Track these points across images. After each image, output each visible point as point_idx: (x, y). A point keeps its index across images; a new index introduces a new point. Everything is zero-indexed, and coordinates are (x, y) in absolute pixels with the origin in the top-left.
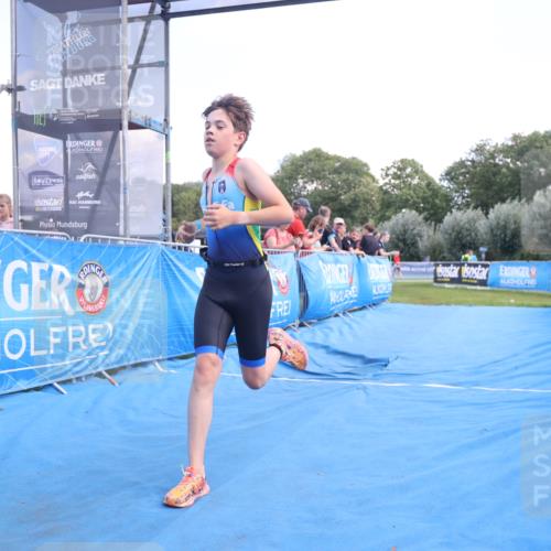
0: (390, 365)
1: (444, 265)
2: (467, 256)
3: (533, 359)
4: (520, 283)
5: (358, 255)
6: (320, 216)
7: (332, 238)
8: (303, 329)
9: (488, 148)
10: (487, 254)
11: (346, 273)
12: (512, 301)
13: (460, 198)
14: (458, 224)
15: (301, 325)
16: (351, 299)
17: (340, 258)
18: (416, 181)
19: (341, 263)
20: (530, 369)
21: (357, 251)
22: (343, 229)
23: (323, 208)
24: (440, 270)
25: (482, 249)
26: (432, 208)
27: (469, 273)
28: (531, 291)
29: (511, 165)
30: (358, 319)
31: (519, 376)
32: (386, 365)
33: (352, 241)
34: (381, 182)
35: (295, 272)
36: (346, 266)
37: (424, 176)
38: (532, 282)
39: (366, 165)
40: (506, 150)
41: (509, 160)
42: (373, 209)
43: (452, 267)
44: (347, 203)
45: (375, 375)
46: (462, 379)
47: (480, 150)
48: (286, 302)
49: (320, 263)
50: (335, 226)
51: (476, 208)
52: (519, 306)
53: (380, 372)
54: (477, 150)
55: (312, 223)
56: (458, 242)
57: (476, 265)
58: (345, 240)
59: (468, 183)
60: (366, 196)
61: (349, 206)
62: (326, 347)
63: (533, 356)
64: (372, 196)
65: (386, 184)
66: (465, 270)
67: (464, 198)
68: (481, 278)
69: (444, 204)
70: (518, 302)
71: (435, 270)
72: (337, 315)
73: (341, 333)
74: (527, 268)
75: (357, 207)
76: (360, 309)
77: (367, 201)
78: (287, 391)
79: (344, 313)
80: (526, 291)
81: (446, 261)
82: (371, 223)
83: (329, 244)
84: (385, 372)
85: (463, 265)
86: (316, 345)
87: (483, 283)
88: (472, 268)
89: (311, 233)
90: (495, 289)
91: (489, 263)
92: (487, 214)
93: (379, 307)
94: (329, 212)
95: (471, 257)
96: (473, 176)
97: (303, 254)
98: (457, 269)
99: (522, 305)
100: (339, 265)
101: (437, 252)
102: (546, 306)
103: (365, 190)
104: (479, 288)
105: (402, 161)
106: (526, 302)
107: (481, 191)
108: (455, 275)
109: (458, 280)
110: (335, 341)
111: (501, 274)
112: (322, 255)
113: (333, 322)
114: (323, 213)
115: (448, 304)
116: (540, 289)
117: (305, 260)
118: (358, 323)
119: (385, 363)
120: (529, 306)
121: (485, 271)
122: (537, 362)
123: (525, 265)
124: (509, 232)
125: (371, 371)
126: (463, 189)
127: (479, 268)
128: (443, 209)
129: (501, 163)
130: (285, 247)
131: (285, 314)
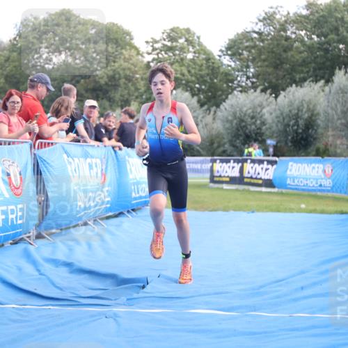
0: (148, 287)
1: (222, 161)
2: (251, 150)
3: (323, 277)
4: (312, 184)
5: (113, 148)
6: (63, 97)
7: (80, 125)
8: (40, 242)
9: (278, 17)
10: (275, 147)
11: (97, 171)
12: (303, 206)
13: (244, 79)
14: (241, 110)
15: (39, 236)
16: (103, 203)
17: (90, 150)
18: (190, 56)
19: (92, 157)
20: (317, 289)
21: (113, 142)
22: (96, 113)
23: (67, 86)
24: (218, 166)
25: (269, 142)
26: (209, 90)
27: (252, 172)
28: (325, 194)
29: (306, 39)
30: (112, 229)
31: (305, 298)
32: (144, 287)
33: (107, 130)
34: (148, 58)
35: (30, 167)
36: (98, 161)
37: (202, 50)
38: (327, 183)
39: (128, 34)
40: (299, 21)
41: (303, 33)
42: (137, 89)
43: (232, 164)
44: (102, 82)
45: (128, 299)
46: (236, 303)
47: (268, 19)
48: (20, 206)
49: (65, 156)
50: (86, 110)
51: (264, 91)
52: (311, 212)
53: (135, 295)
54: (264, 19)
55: (55, 105)
56: (241, 132)
57: (261, 162)
58: (97, 128)
59: (253, 60)
60: (128, 72)
61: (106, 84)
62: (68, 265)
63: (322, 273)
64: (136, 72)
65: (154, 60)
66: (248, 167)
67: (248, 78)
68: (266, 177)
69: (225, 85)
70: (311, 208)
71: (212, 167)
72: (86, 224)
73: (90, 246)
74: (321, 166)
75: (116, 86)
76: (116, 216)
77: (129, 79)
78: (14, 321)
79: (95, 220)
80: (319, 193)
81: (225, 156)
82: (133, 107)
83: (77, 132)
84: (141, 295)
85: (246, 161)
86: (55, 262)
87: (269, 183)
88: (256, 165)
89: (54, 119)
90: (284, 191)
91: (277, 159)
92: (276, 97)
93: (139, 213)
94: (75, 92)
95: (255, 151)
96: (260, 51)
97: (41, 146)
98: (238, 166)
99: (314, 211)
100: (89, 160)
101: (215, 145)
102: (342, 213)
103: (125, 65)
104: (264, 189)
105: (172, 30)
106: (319, 208)
107: (270, 70)
108: (236, 173)
109: (239, 180)
110: (82, 257)
111: (288, 172)
112: (66, 147)
113: (79, 232)
114: (67, 92)
115: (226, 209)
116: (337, 191)
117: (43, 153)
118: (112, 234)
119: (143, 284)
120: (323, 212)
121: (272, 169)
122: (326, 281)
123: (319, 162)
124: (301, 122)
125: (124, 293)
126: (248, 67)
127: (265, 165)
128: (223, 91)
129: (293, 36)
130: (19, 136)
131: (20, 222)
